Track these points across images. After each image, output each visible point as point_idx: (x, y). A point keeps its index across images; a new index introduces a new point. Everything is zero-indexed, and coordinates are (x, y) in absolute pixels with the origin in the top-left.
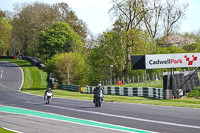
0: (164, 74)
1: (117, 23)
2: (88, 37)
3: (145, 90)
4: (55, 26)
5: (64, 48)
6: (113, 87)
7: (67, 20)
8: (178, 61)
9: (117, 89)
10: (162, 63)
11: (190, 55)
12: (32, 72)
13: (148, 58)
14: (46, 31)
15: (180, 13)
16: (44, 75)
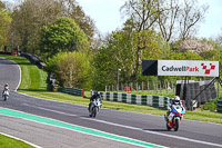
0: (178, 82)
1: (128, 22)
2: (96, 36)
3: (156, 99)
4: (59, 22)
5: (67, 46)
6: (120, 93)
7: (73, 16)
8: (194, 69)
9: (124, 96)
10: (176, 69)
11: (207, 63)
12: (31, 71)
13: (161, 63)
14: (49, 26)
15: (198, 16)
16: (44, 75)
